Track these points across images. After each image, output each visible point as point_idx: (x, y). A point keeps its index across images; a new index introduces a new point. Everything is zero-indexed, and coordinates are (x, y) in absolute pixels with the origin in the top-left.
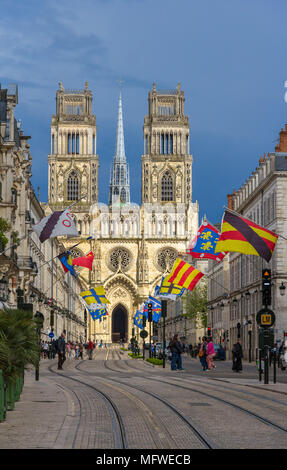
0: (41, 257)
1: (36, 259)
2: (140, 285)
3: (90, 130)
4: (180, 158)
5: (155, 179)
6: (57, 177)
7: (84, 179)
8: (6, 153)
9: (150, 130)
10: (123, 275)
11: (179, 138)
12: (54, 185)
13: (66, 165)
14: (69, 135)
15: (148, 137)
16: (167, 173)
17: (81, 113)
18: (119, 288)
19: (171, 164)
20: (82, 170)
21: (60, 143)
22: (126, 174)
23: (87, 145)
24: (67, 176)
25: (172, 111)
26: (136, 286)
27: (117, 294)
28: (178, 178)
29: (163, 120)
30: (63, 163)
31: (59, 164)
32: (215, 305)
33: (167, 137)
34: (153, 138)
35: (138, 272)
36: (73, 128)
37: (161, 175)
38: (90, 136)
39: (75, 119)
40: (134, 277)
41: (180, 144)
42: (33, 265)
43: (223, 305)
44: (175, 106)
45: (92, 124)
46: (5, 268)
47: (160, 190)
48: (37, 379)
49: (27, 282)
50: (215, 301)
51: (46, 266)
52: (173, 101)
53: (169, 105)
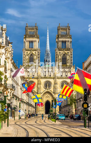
0: (17, 84)
1: (15, 85)
2: (55, 94)
3: (37, 40)
4: (69, 50)
5: (60, 57)
6: (26, 56)
7: (35, 57)
8: (2, 48)
9: (58, 40)
10: (49, 90)
11: (68, 43)
12: (25, 59)
13: (29, 52)
14: (30, 41)
15: (58, 42)
16: (64, 55)
17: (34, 34)
18: (47, 95)
19: (65, 52)
20: (34, 54)
21: (27, 44)
22: (50, 55)
23: (36, 45)
24: (29, 56)
25: (66, 33)
26: (53, 94)
27: (47, 97)
28: (68, 56)
29: (63, 36)
30: (28, 51)
31: (26, 52)
32: (78, 101)
33: (64, 42)
34: (59, 43)
35: (54, 89)
36: (31, 39)
37: (62, 56)
38: (37, 42)
39: (32, 36)
40: (53, 91)
41: (68, 45)
42: (13, 87)
43: (80, 101)
44: (67, 31)
45: (38, 38)
46: (2, 88)
47: (62, 61)
48: (8, 126)
49: (11, 93)
50: (78, 99)
51: (19, 87)
52: (66, 30)
53: (65, 31)
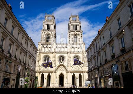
2: (68, 67)
4: (79, 31)
11: (78, 26)
13: (46, 32)
14: (48, 25)
18: (61, 68)
20: (51, 34)
21: (45, 27)
24: (46, 36)
27: (61, 70)
28: (79, 36)
33: (75, 26)
34: (71, 26)
37: (74, 36)
39: (49, 21)
40: (66, 64)
45: (54, 23)
